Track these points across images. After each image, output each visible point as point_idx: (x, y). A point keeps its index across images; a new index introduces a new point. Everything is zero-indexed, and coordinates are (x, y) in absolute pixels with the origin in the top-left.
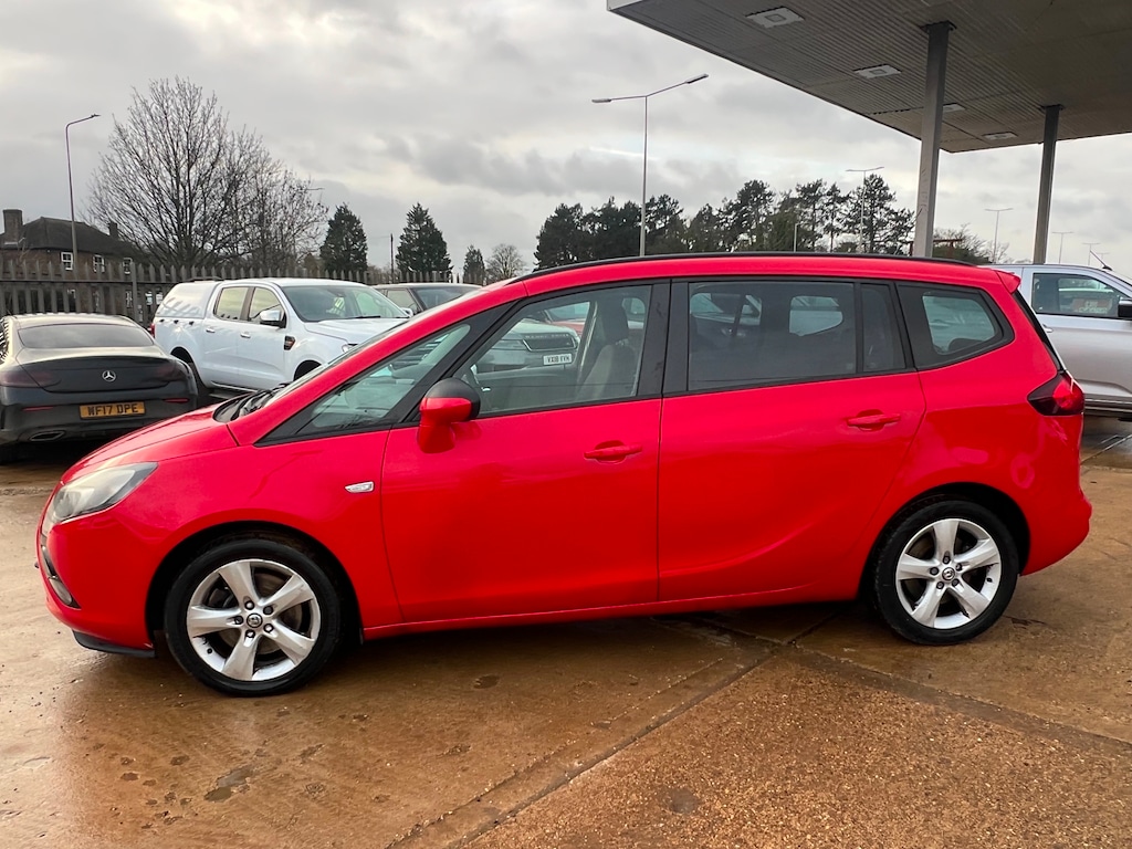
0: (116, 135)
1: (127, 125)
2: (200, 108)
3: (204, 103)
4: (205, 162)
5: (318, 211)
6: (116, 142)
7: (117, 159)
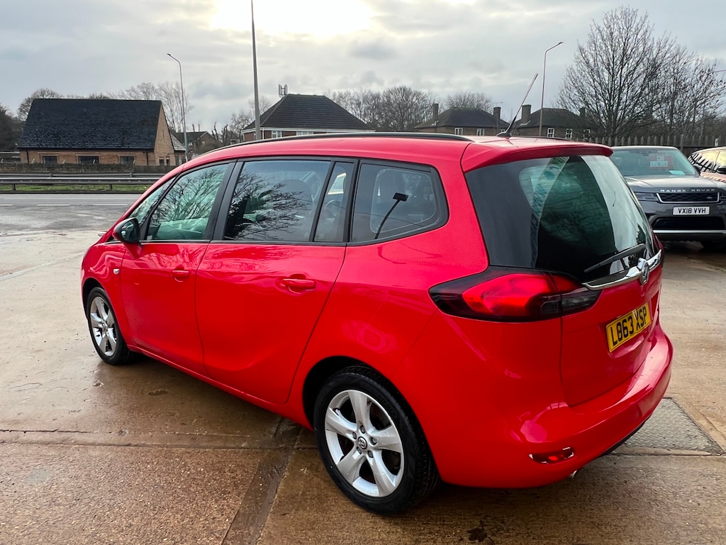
0: (578, 53)
1: (585, 46)
2: (635, 24)
3: (638, 20)
4: (632, 62)
5: (720, 87)
6: (578, 58)
7: (575, 69)
